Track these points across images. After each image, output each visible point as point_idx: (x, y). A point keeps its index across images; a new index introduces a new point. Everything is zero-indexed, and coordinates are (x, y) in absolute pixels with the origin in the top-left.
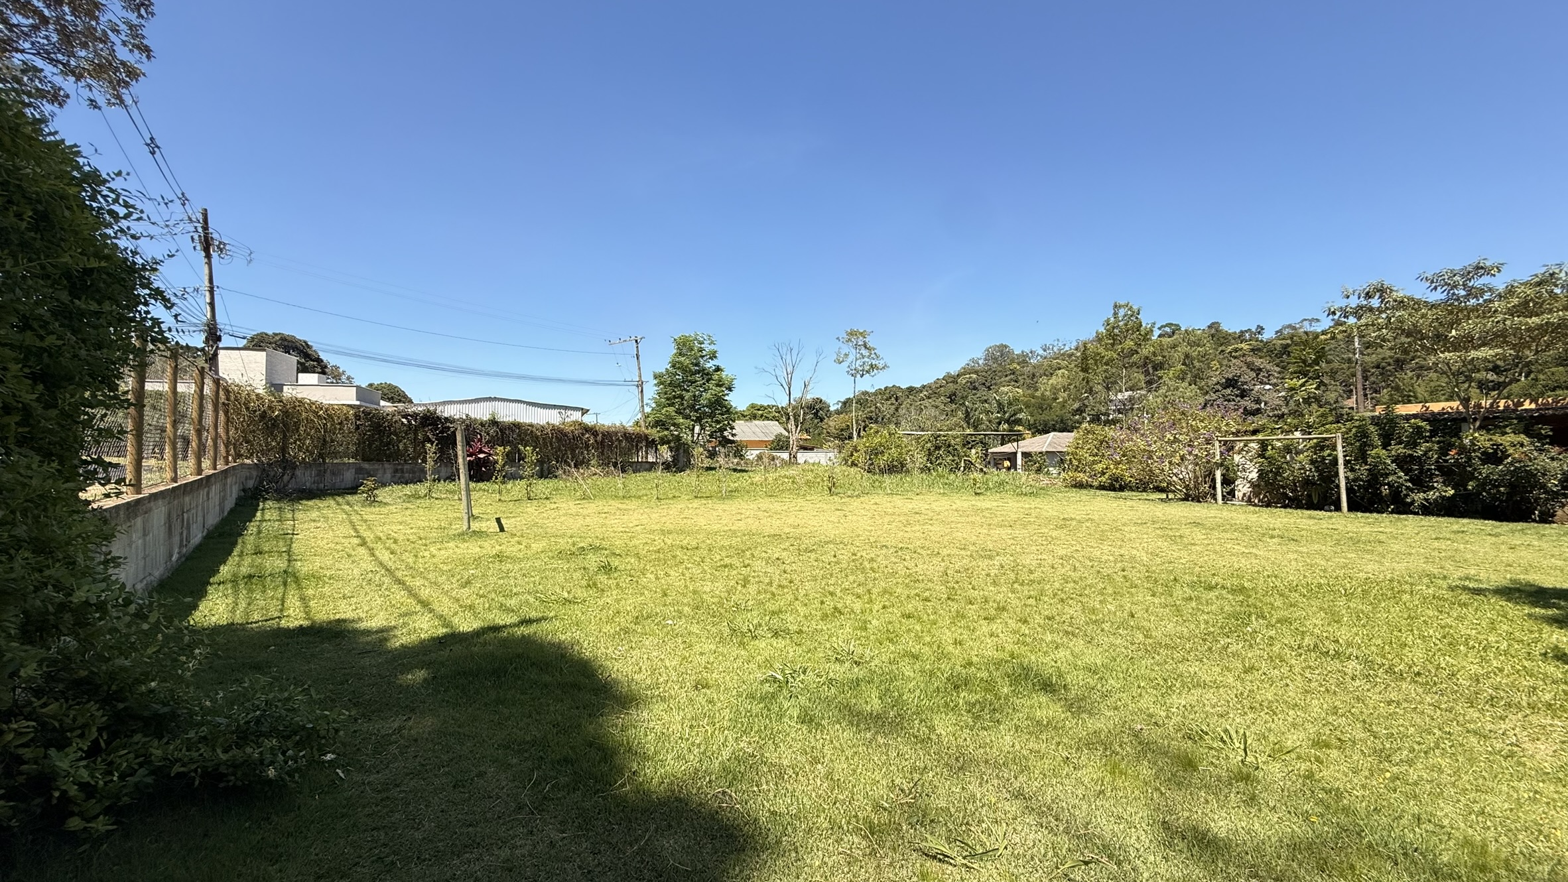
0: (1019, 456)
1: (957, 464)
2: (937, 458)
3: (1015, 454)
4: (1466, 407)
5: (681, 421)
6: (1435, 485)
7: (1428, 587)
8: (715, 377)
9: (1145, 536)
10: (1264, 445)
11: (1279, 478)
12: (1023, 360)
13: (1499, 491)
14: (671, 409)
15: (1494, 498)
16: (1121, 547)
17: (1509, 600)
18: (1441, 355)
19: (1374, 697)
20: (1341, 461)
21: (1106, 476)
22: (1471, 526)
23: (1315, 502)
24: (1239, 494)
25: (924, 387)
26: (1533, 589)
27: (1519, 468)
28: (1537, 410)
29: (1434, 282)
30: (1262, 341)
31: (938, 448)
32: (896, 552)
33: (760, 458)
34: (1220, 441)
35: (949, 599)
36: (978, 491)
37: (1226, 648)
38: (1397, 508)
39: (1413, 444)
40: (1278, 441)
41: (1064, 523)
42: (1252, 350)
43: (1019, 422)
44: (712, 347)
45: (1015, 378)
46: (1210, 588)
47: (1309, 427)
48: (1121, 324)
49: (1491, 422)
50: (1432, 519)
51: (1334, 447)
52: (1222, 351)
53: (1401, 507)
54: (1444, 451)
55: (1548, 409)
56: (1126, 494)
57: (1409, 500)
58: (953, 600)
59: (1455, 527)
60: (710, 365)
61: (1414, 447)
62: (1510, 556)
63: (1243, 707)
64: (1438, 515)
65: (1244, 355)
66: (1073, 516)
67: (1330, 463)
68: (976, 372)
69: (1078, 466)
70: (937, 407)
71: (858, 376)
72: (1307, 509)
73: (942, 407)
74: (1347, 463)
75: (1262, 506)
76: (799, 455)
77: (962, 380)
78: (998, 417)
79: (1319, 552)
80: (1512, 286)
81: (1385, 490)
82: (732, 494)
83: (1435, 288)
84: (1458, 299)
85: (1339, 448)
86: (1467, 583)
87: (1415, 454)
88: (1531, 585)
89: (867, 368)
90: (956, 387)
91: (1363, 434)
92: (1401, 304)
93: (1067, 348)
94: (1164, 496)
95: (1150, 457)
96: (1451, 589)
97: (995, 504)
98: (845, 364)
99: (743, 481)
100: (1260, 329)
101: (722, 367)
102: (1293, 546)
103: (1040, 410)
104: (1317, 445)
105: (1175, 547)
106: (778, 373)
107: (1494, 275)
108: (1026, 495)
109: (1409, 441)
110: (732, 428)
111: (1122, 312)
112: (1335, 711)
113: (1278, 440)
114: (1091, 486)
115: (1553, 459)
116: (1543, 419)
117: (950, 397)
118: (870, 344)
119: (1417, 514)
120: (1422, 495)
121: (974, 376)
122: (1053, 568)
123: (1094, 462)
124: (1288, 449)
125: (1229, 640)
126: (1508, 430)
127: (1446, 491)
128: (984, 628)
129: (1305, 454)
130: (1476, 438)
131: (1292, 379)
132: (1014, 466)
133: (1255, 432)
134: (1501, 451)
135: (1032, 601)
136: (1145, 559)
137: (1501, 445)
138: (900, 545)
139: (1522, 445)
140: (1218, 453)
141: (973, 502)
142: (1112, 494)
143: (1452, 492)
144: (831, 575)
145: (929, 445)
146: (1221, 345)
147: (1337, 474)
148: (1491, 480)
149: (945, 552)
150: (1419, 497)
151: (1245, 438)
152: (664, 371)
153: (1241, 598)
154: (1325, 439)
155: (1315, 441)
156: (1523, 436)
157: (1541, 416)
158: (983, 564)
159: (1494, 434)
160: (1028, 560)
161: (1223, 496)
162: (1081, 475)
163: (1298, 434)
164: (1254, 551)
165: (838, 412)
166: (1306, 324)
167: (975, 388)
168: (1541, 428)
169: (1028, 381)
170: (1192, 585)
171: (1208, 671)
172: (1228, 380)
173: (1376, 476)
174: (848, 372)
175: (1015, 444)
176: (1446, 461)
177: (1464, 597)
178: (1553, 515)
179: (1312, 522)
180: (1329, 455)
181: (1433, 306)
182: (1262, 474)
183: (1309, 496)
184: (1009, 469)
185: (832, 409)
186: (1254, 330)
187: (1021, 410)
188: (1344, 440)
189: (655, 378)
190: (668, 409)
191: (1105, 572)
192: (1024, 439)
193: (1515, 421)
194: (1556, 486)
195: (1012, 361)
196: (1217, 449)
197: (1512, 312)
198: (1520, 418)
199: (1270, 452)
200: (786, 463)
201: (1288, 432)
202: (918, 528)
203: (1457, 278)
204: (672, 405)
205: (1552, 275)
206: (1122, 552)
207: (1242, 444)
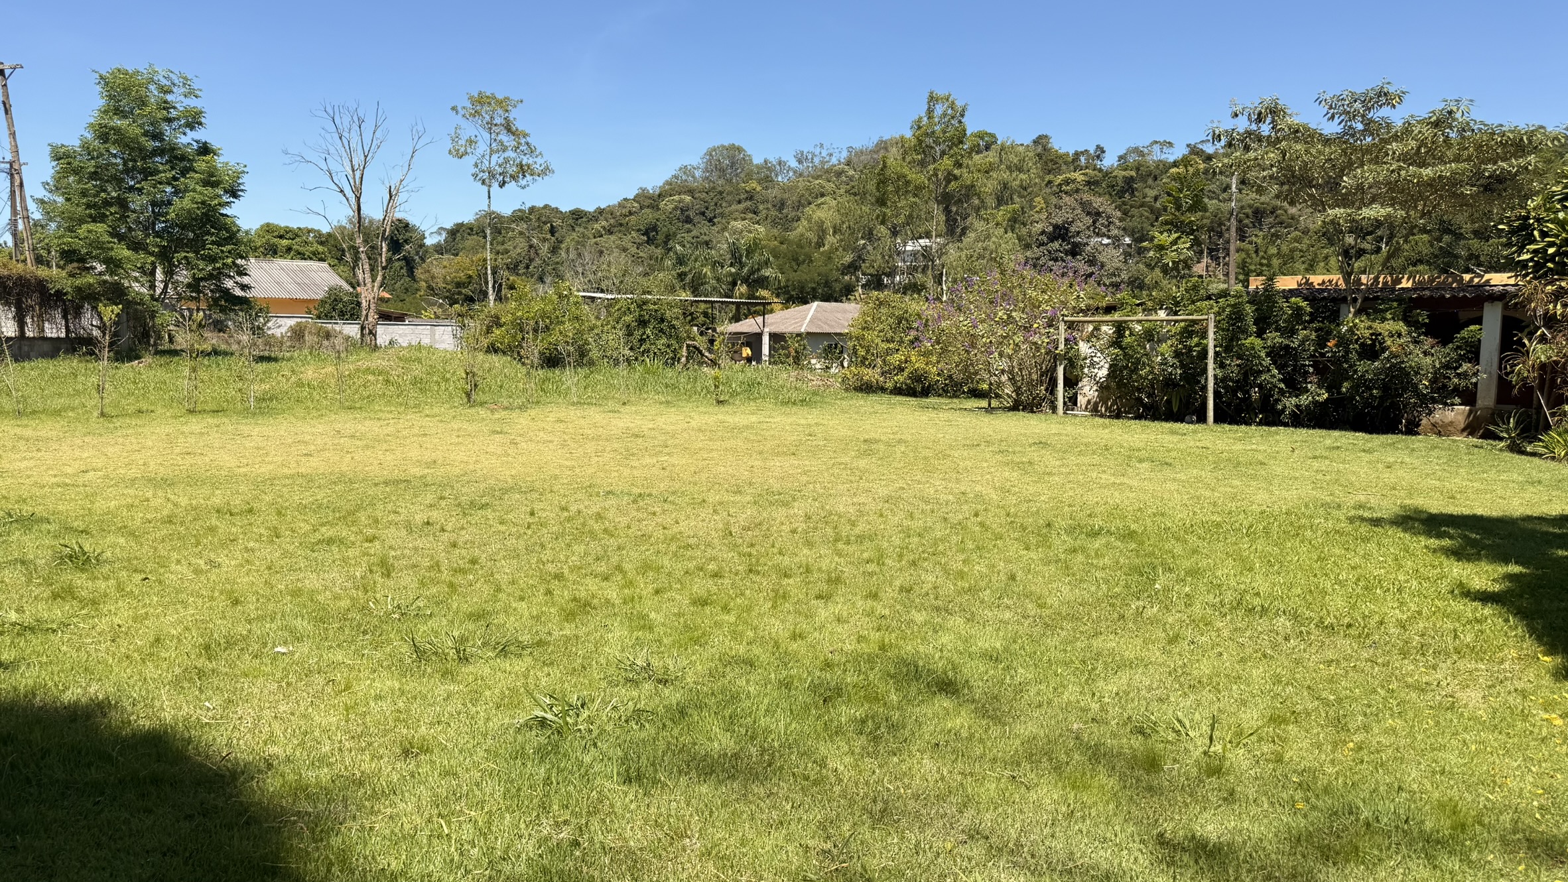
0: (766, 339)
1: (674, 351)
2: (642, 341)
3: (759, 336)
4: (1347, 281)
5: (127, 253)
6: (1309, 386)
7: (1326, 519)
8: (201, 164)
9: (985, 465)
10: (1120, 328)
11: (1135, 377)
12: (766, 174)
13: (1371, 395)
14: (100, 228)
15: (1367, 404)
16: (958, 481)
17: (1405, 530)
18: (1330, 212)
19: (1312, 659)
20: (1211, 354)
21: (906, 374)
22: (1344, 440)
23: (1175, 409)
24: (1082, 400)
25: (600, 212)
26: (1424, 516)
27: (1393, 365)
28: (1414, 289)
29: (1335, 108)
30: (1100, 170)
31: (643, 323)
32: (635, 501)
33: (298, 334)
34: (1065, 322)
35: (751, 571)
36: (722, 398)
37: (1139, 613)
38: (1266, 418)
39: (1291, 332)
40: (1137, 322)
41: (868, 447)
42: (1088, 183)
43: (763, 282)
44: (192, 102)
45: (751, 204)
46: (1094, 534)
47: (1177, 304)
48: (937, 128)
49: (1371, 304)
50: (1304, 431)
51: (1204, 334)
52: (1050, 182)
53: (1272, 417)
54: (1321, 342)
55: (1424, 289)
56: (932, 400)
57: (1280, 407)
58: (758, 573)
59: (1328, 442)
60: (187, 139)
61: (1292, 336)
62: (1389, 477)
63: (1181, 685)
64: (1308, 427)
65: (1077, 191)
66: (877, 437)
67: (1198, 356)
68: (691, 192)
69: (865, 358)
70: (625, 250)
71: (495, 185)
72: (1166, 420)
73: (634, 250)
74: (1217, 354)
75: (1109, 417)
76: (380, 330)
77: (667, 205)
78: (731, 274)
79: (1199, 479)
80: (1409, 124)
81: (1255, 394)
82: (266, 405)
83: (1333, 117)
84: (1353, 136)
85: (1211, 335)
86: (1361, 512)
87: (1292, 345)
88: (1421, 512)
89: (512, 170)
90: (656, 215)
91: (1237, 316)
92: (1296, 133)
93: (834, 161)
94: (984, 403)
95: (973, 345)
96: (1351, 520)
97: (754, 419)
98: (469, 160)
99: (279, 378)
100: (1101, 151)
101: (214, 143)
102: (1167, 472)
103: (794, 264)
104: (1185, 330)
105: (1027, 479)
106: (334, 166)
107: (1394, 106)
108: (794, 403)
109: (1287, 327)
110: (242, 273)
111: (939, 110)
112: (1277, 680)
113: (1139, 322)
114: (883, 390)
115: (1425, 353)
116: (1420, 303)
117: (646, 233)
118: (519, 125)
119: (1286, 425)
120: (1294, 400)
121: (688, 198)
122: (881, 515)
123: (888, 352)
124: (1150, 335)
125: (1141, 603)
126: (1389, 316)
127: (1319, 395)
128: (823, 613)
129: (1169, 342)
130: (1355, 324)
131: (1161, 233)
132: (756, 356)
133: (1109, 309)
134: (1380, 343)
135: (871, 567)
136: (995, 497)
137: (1380, 334)
138: (636, 491)
139: (1400, 336)
140: (1062, 340)
141: (721, 417)
142: (913, 401)
143: (1326, 396)
144: (543, 546)
145: (628, 318)
146: (1049, 172)
147: (1205, 371)
148: (1366, 381)
149: (713, 498)
150: (1290, 402)
151: (1096, 318)
152: (77, 143)
153: (1134, 546)
154: (1195, 322)
155: (1182, 324)
156: (1401, 324)
157: (1420, 298)
158: (780, 513)
159: (1374, 320)
160: (843, 506)
161: (1065, 403)
162: (870, 371)
163: (1162, 314)
164: (1126, 480)
165: (439, 249)
166: (1156, 148)
167: (688, 220)
168: (1419, 314)
169: (774, 213)
170: (1070, 531)
171: (1127, 646)
172: (1056, 227)
173: (1249, 372)
174: (475, 176)
175: (760, 319)
176: (1323, 355)
177: (1364, 529)
178: (1418, 425)
179: (1176, 438)
180: (1197, 345)
181: (1327, 141)
182: (1113, 369)
183: (1169, 402)
184: (749, 360)
185: (429, 241)
186: (1092, 152)
187: (767, 263)
188: (1218, 323)
189: (57, 157)
190: (92, 226)
191: (955, 518)
192: (772, 311)
193: (1395, 304)
194: (1427, 387)
195: (749, 176)
196: (1062, 333)
197: (1405, 158)
198: (1400, 300)
199: (1129, 340)
200: (354, 345)
201: (1148, 311)
202: (648, 460)
203: (1357, 105)
204: (100, 218)
205: (1450, 112)
206: (963, 488)
207: (1091, 328)
